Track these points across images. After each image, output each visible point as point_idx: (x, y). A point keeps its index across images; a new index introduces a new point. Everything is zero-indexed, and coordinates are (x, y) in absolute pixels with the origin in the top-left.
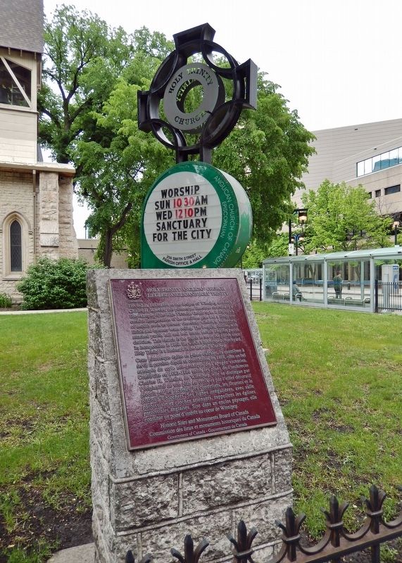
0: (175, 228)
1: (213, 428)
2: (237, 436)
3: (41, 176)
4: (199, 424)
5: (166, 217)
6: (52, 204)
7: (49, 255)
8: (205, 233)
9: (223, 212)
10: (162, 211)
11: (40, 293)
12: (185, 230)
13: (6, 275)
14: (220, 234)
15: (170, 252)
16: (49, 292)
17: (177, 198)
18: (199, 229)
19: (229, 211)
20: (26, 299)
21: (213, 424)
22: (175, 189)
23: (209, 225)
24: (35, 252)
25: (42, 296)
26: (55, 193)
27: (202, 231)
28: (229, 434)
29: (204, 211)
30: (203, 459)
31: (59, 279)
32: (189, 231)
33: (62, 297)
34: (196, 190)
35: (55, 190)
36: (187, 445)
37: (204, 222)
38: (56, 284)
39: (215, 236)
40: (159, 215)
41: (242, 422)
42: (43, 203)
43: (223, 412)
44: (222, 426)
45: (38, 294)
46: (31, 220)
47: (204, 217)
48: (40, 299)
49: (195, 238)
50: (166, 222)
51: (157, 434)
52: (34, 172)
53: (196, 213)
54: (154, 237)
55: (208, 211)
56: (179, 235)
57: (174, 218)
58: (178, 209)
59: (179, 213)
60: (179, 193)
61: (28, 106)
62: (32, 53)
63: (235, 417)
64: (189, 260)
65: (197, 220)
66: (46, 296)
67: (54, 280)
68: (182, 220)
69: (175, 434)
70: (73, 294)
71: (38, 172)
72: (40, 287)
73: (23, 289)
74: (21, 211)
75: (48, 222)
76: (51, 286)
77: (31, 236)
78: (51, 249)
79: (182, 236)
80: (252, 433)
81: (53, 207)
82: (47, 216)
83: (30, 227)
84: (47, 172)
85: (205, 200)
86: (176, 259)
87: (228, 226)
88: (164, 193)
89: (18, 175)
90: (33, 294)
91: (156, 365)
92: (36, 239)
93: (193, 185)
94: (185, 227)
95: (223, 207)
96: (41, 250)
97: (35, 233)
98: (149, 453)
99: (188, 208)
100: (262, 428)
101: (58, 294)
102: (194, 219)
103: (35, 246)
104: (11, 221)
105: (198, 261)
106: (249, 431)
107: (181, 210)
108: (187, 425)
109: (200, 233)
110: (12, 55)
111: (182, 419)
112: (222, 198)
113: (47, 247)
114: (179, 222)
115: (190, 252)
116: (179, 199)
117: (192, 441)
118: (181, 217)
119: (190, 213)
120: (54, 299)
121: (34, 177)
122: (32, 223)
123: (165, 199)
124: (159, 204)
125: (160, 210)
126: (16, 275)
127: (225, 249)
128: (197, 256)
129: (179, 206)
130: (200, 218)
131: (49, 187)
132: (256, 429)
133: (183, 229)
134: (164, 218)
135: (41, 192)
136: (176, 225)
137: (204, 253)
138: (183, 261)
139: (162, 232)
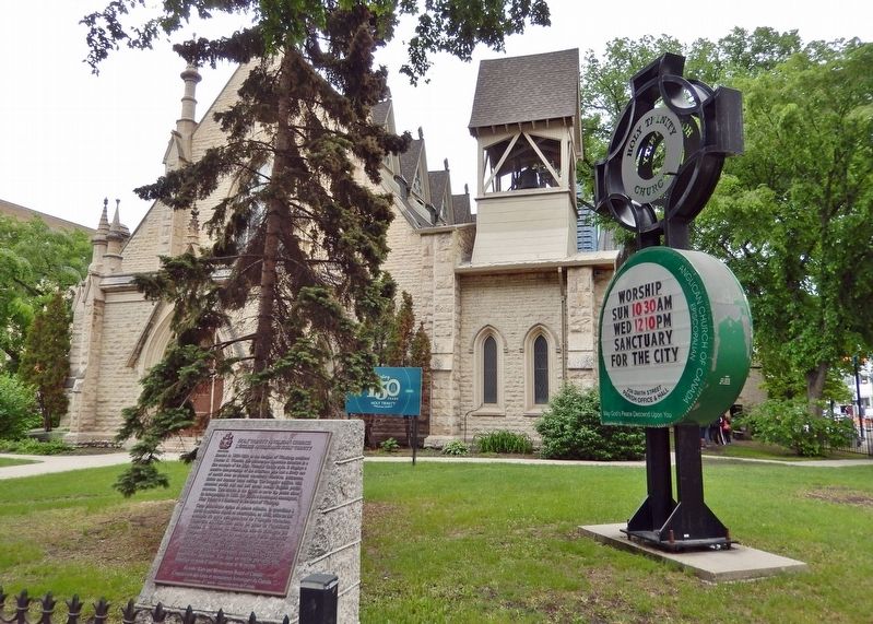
0: (635, 347)
1: (223, 581)
2: (244, 597)
3: (569, 273)
4: (213, 574)
5: (625, 330)
6: (583, 310)
7: (579, 380)
8: (671, 353)
9: (692, 320)
10: (621, 321)
11: (562, 436)
12: (647, 349)
13: (529, 409)
14: (690, 356)
15: (631, 383)
16: (574, 435)
17: (636, 302)
18: (663, 348)
19: (699, 318)
20: (546, 443)
21: (225, 578)
22: (634, 289)
23: (675, 342)
24: (564, 377)
25: (564, 439)
26: (588, 294)
27: (667, 350)
28: (237, 593)
29: (668, 320)
30: (203, 608)
31: (588, 416)
32: (652, 350)
33: (592, 444)
34: (658, 289)
35: (587, 290)
36: (198, 592)
37: (669, 337)
38: (585, 423)
39: (683, 358)
40: (617, 328)
41: (251, 584)
42: (573, 310)
43: (240, 569)
44: (232, 582)
45: (560, 436)
46: (559, 333)
47: (668, 329)
48: (562, 443)
49: (658, 362)
50: (625, 337)
51: (178, 574)
52: (560, 270)
53: (659, 323)
54: (613, 360)
55: (674, 320)
56: (641, 357)
57: (634, 332)
58: (638, 317)
59: (639, 323)
60: (639, 294)
61: (557, 185)
62: (560, 119)
63: (248, 577)
64: (653, 395)
65: (661, 333)
66: (571, 440)
67: (581, 418)
68: (643, 334)
69: (191, 578)
70: (609, 439)
71: (566, 269)
72: (562, 426)
73: (542, 429)
74: (546, 322)
75: (579, 335)
76: (577, 427)
77: (560, 356)
78: (582, 373)
79: (642, 358)
80: (259, 598)
81: (585, 314)
82: (577, 327)
83: (557, 343)
84: (577, 267)
85: (669, 302)
86: (637, 393)
87: (699, 342)
88: (622, 296)
89: (543, 275)
90: (555, 436)
91: (209, 512)
92: (565, 359)
93: (654, 281)
94: (647, 345)
95: (691, 312)
96: (570, 374)
97: (563, 350)
98: (167, 589)
99: (648, 316)
100: (270, 596)
101: (586, 438)
102: (657, 332)
103: (565, 369)
104: (535, 337)
105: (664, 397)
106: (257, 595)
107: (641, 320)
108: (204, 573)
109: (665, 353)
110: (537, 129)
111: (203, 566)
112: (690, 299)
113: (578, 369)
114: (640, 337)
115: (654, 383)
116: (639, 304)
117: (204, 589)
118: (641, 330)
119: (652, 323)
120: (581, 445)
121: (561, 276)
122: (560, 337)
123: (623, 305)
124: (616, 312)
125: (618, 321)
126: (538, 410)
127: (697, 379)
128: (663, 388)
129: (639, 314)
130: (664, 330)
131: (580, 286)
132: (265, 595)
133: (644, 348)
134: (623, 333)
135: (569, 295)
136: (636, 342)
137: (669, 385)
138: (646, 396)
139: (621, 353)
